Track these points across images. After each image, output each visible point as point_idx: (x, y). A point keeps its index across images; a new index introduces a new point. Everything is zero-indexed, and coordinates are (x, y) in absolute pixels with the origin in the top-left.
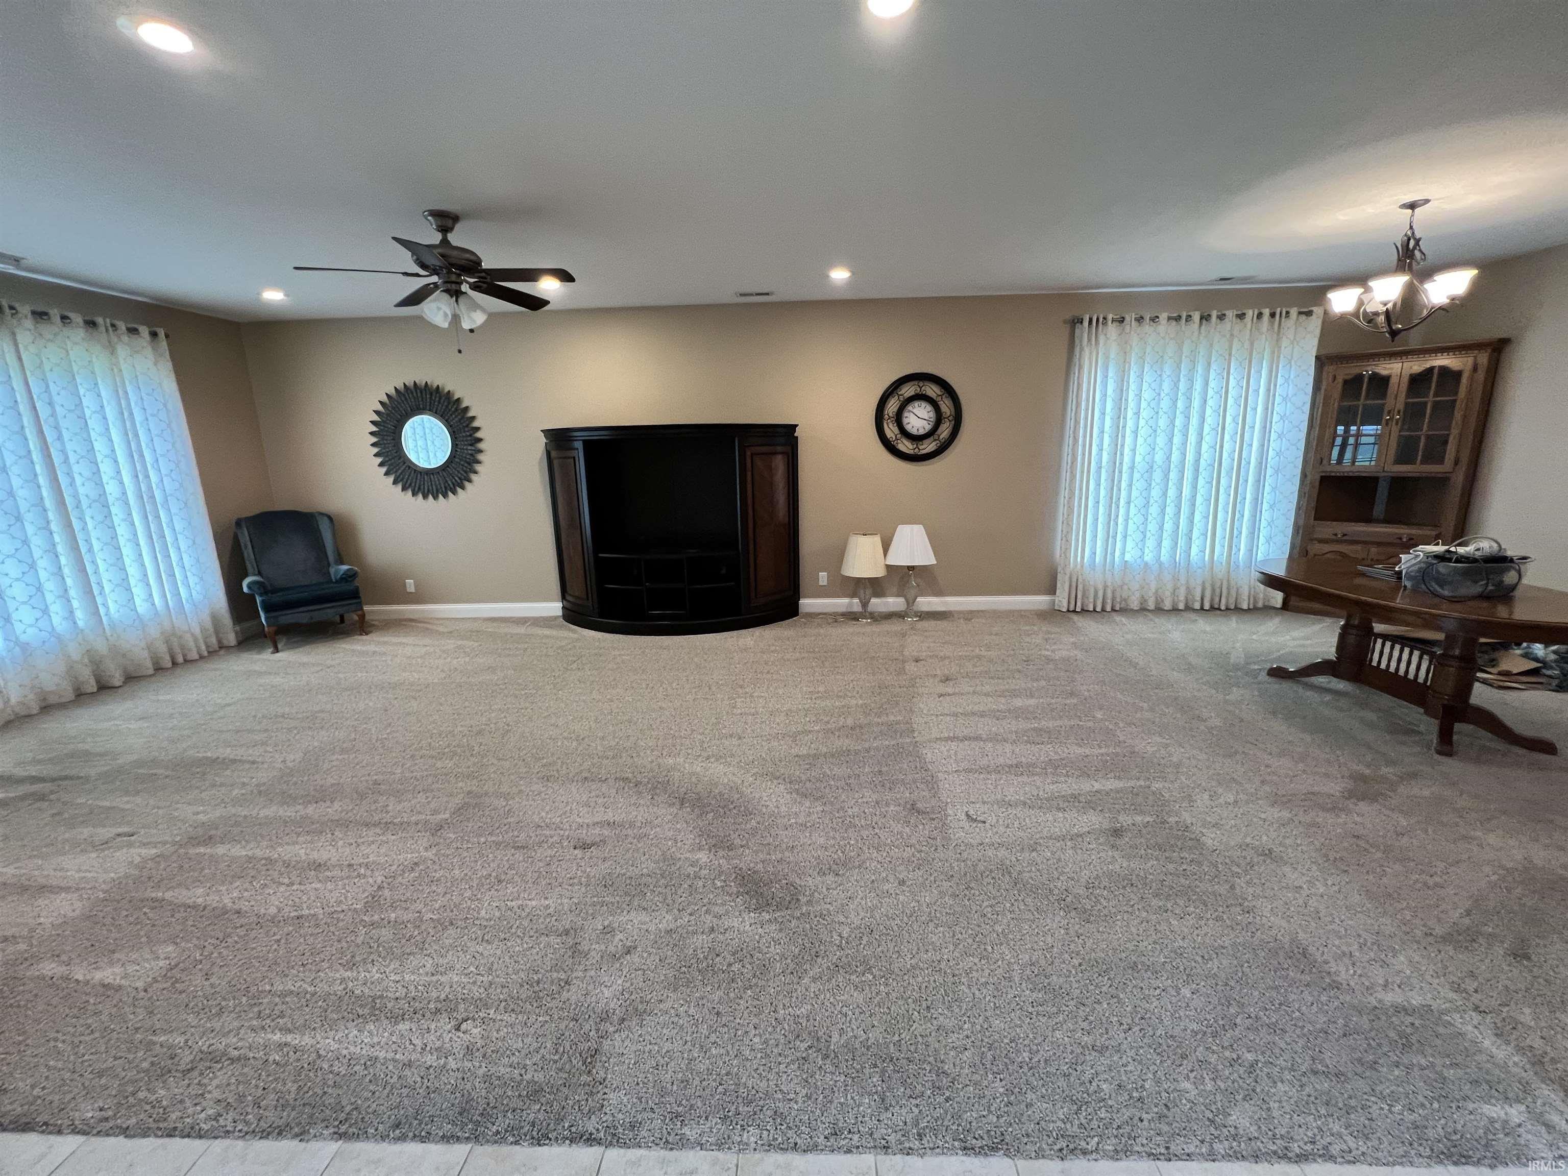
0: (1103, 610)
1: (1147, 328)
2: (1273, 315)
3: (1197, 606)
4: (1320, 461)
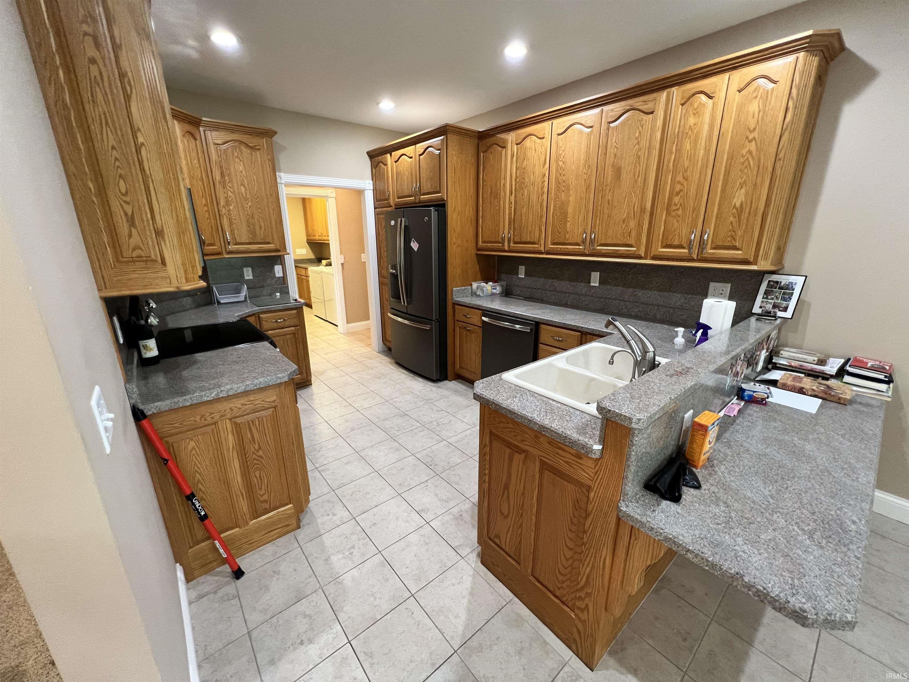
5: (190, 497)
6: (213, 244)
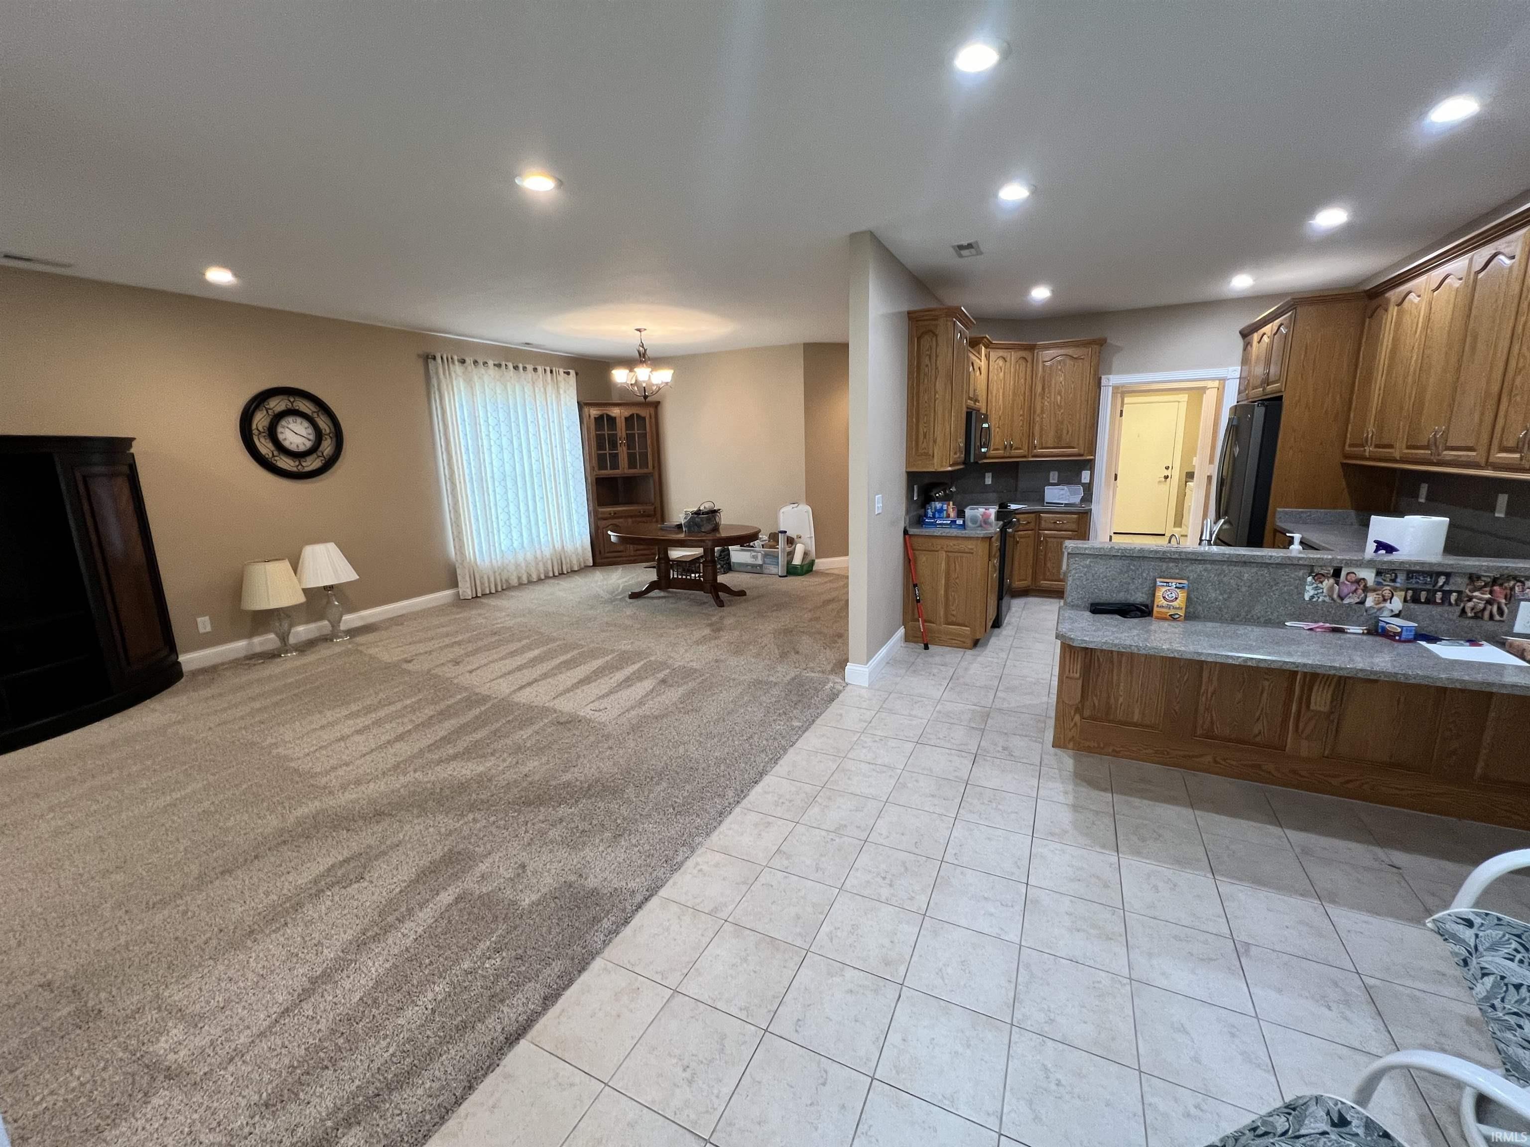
0: (497, 591)
1: (482, 370)
2: (551, 372)
3: (551, 574)
4: (593, 469)
5: (915, 585)
6: (1020, 449)
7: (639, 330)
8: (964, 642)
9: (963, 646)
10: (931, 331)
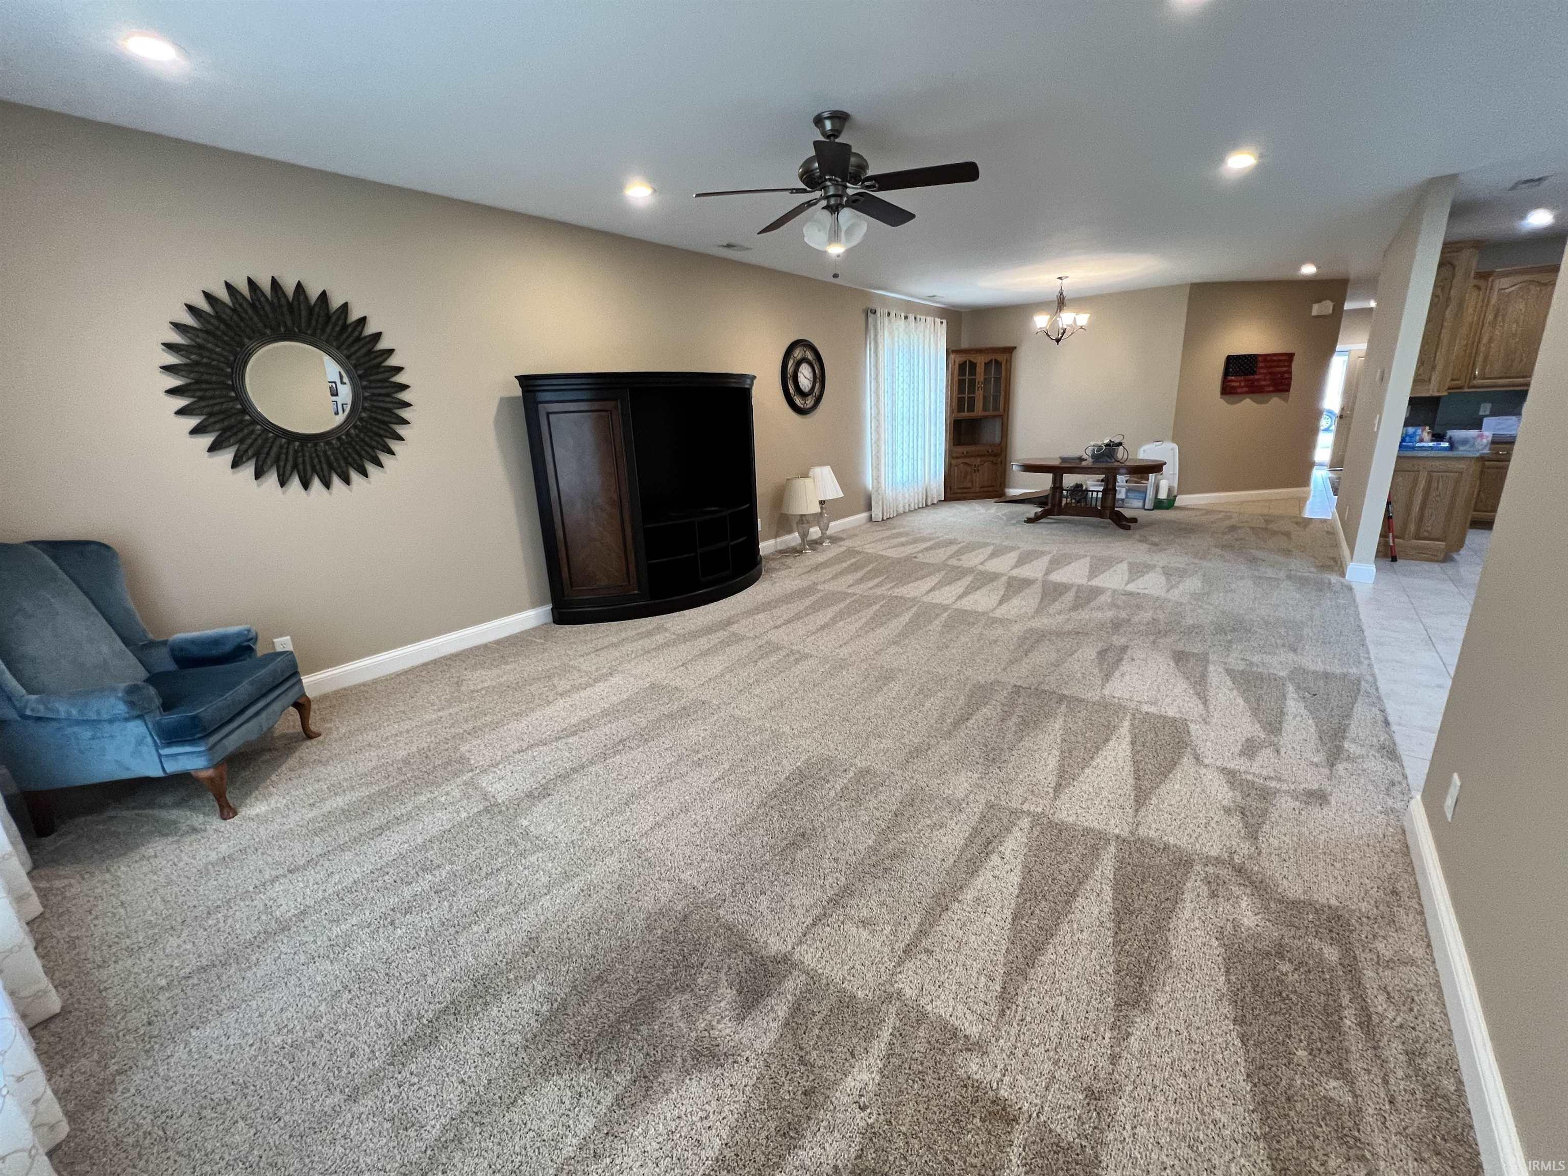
3: (921, 506)
4: (952, 412)
6: (1458, 380)
7: (1060, 278)
8: (1435, 556)
9: (1433, 559)
10: (1451, 264)
